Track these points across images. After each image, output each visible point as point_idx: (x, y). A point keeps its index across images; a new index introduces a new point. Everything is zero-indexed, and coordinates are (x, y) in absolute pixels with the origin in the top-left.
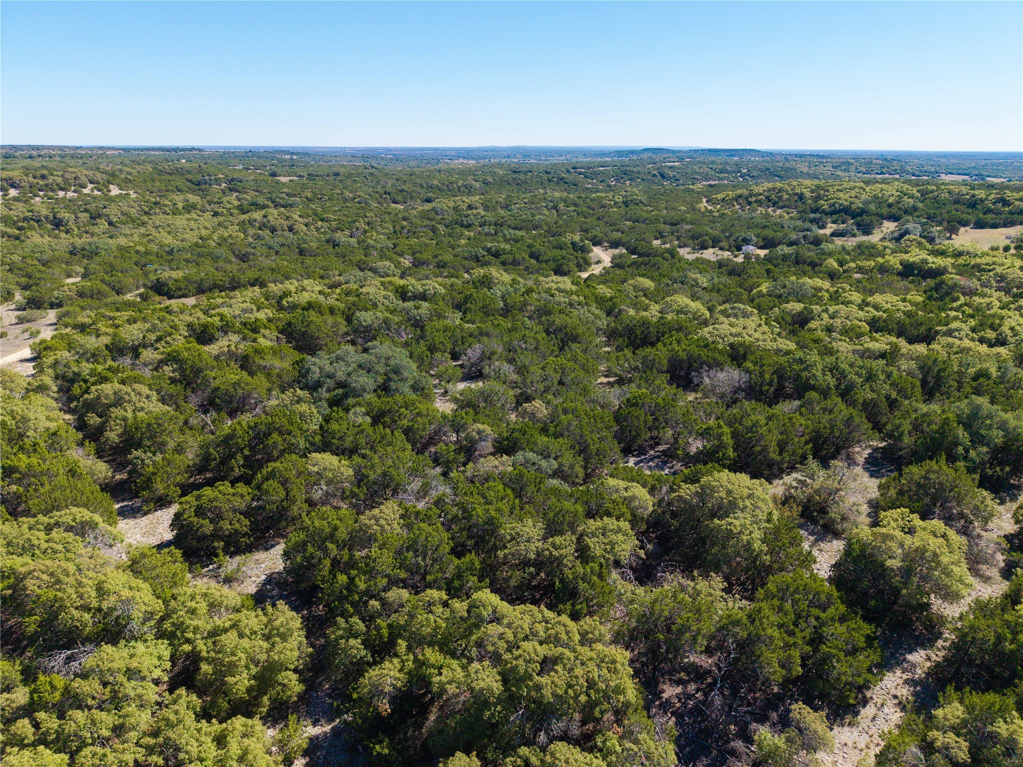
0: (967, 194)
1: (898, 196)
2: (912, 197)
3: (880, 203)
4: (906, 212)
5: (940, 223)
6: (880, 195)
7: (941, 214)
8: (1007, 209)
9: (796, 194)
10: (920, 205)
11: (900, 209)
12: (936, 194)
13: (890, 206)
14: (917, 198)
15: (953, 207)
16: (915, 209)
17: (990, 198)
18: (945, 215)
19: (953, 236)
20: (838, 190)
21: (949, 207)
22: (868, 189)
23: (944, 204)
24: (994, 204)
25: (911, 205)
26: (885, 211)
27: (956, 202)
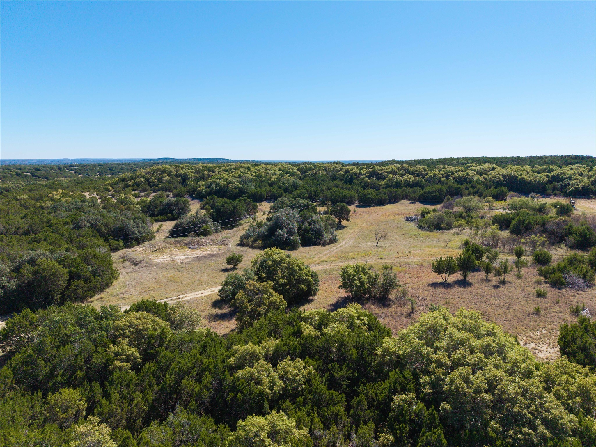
0: (341, 170)
1: (281, 174)
2: (293, 174)
3: (262, 182)
4: (286, 190)
5: (323, 203)
6: (263, 174)
7: (322, 191)
8: (383, 183)
9: (180, 175)
10: (300, 182)
11: (280, 187)
12: (314, 171)
13: (271, 184)
14: (298, 176)
15: (332, 184)
16: (295, 186)
17: (363, 173)
18: (326, 192)
19: (344, 223)
20: (224, 170)
21: (329, 183)
22: (253, 169)
23: (323, 181)
24: (369, 177)
25: (291, 183)
26: (264, 190)
27: (334, 178)
